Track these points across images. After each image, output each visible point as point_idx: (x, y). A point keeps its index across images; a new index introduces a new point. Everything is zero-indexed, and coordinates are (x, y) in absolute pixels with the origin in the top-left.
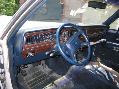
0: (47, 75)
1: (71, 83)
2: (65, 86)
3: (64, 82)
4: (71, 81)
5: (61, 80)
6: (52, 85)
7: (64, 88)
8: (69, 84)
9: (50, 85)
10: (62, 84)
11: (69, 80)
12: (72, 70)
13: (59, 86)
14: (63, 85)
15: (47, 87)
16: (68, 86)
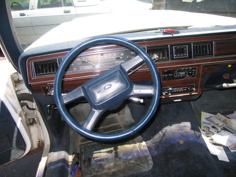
0: (121, 128)
1: (148, 161)
2: (133, 163)
3: (135, 154)
4: (150, 158)
5: (134, 147)
6: (111, 152)
7: (129, 165)
8: (142, 163)
9: (109, 149)
10: (130, 157)
11: (148, 153)
12: (164, 135)
13: (120, 158)
14: (130, 160)
15: (102, 151)
16: (139, 165)
